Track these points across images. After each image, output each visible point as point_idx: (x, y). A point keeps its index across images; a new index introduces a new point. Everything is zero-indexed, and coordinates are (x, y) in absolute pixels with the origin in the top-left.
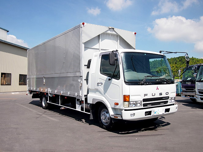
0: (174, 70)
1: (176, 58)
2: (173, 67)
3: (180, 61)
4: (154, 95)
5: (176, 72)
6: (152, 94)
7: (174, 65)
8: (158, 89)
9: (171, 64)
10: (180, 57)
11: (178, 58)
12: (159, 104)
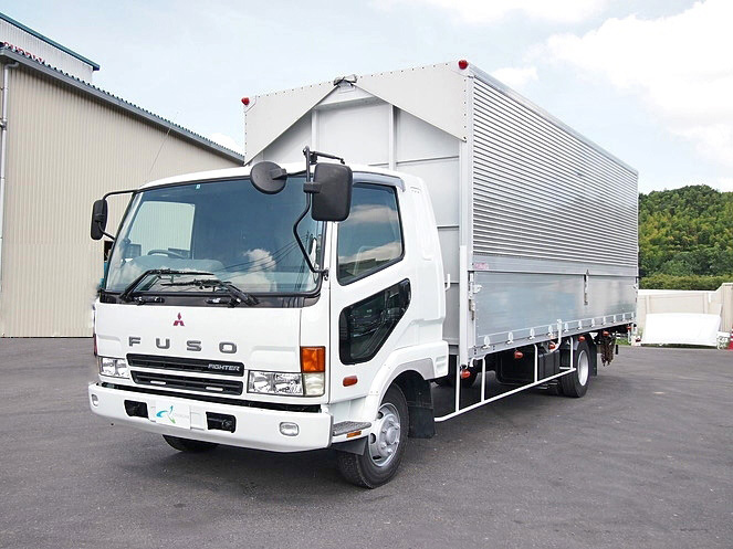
0: (665, 239)
1: (674, 191)
2: (664, 225)
3: (687, 201)
4: (163, 343)
5: (672, 246)
6: (158, 340)
7: (664, 220)
8: (182, 324)
9: (656, 213)
10: (687, 188)
11: (681, 192)
12: (202, 388)
